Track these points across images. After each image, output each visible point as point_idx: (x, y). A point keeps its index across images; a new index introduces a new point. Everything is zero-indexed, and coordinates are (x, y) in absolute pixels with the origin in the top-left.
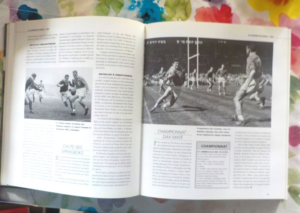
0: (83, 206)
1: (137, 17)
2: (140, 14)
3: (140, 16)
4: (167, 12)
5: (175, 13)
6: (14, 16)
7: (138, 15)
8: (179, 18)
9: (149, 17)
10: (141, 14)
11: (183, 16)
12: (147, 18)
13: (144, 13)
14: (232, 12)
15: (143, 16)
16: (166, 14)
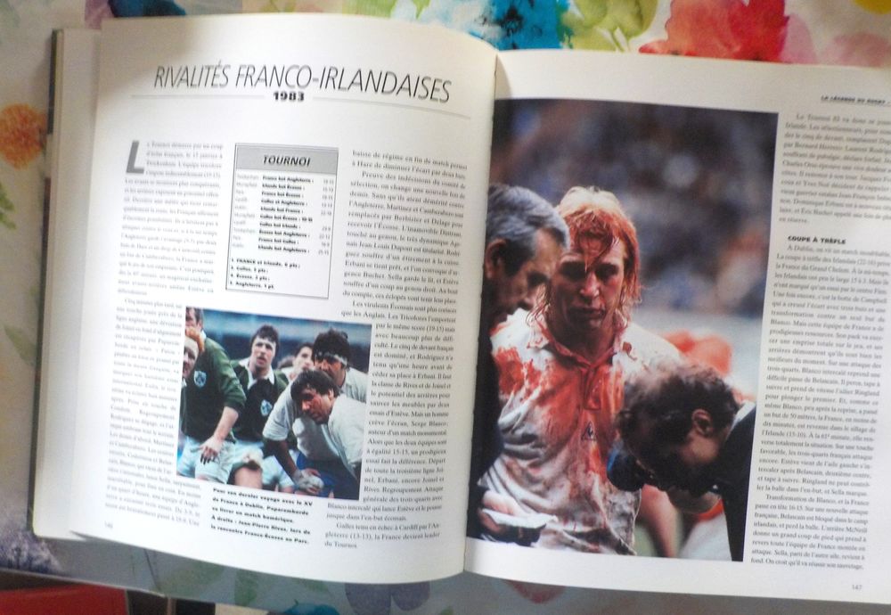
0: (299, 602)
1: (481, 21)
2: (491, 12)
3: (493, 17)
4: (578, 6)
5: (605, 12)
6: (99, 10)
7: (486, 15)
8: (615, 29)
9: (520, 23)
10: (495, 9)
11: (629, 21)
12: (513, 26)
13: (506, 8)
14: (787, 12)
15: (502, 18)
16: (574, 15)
